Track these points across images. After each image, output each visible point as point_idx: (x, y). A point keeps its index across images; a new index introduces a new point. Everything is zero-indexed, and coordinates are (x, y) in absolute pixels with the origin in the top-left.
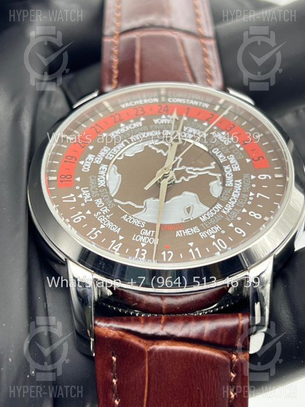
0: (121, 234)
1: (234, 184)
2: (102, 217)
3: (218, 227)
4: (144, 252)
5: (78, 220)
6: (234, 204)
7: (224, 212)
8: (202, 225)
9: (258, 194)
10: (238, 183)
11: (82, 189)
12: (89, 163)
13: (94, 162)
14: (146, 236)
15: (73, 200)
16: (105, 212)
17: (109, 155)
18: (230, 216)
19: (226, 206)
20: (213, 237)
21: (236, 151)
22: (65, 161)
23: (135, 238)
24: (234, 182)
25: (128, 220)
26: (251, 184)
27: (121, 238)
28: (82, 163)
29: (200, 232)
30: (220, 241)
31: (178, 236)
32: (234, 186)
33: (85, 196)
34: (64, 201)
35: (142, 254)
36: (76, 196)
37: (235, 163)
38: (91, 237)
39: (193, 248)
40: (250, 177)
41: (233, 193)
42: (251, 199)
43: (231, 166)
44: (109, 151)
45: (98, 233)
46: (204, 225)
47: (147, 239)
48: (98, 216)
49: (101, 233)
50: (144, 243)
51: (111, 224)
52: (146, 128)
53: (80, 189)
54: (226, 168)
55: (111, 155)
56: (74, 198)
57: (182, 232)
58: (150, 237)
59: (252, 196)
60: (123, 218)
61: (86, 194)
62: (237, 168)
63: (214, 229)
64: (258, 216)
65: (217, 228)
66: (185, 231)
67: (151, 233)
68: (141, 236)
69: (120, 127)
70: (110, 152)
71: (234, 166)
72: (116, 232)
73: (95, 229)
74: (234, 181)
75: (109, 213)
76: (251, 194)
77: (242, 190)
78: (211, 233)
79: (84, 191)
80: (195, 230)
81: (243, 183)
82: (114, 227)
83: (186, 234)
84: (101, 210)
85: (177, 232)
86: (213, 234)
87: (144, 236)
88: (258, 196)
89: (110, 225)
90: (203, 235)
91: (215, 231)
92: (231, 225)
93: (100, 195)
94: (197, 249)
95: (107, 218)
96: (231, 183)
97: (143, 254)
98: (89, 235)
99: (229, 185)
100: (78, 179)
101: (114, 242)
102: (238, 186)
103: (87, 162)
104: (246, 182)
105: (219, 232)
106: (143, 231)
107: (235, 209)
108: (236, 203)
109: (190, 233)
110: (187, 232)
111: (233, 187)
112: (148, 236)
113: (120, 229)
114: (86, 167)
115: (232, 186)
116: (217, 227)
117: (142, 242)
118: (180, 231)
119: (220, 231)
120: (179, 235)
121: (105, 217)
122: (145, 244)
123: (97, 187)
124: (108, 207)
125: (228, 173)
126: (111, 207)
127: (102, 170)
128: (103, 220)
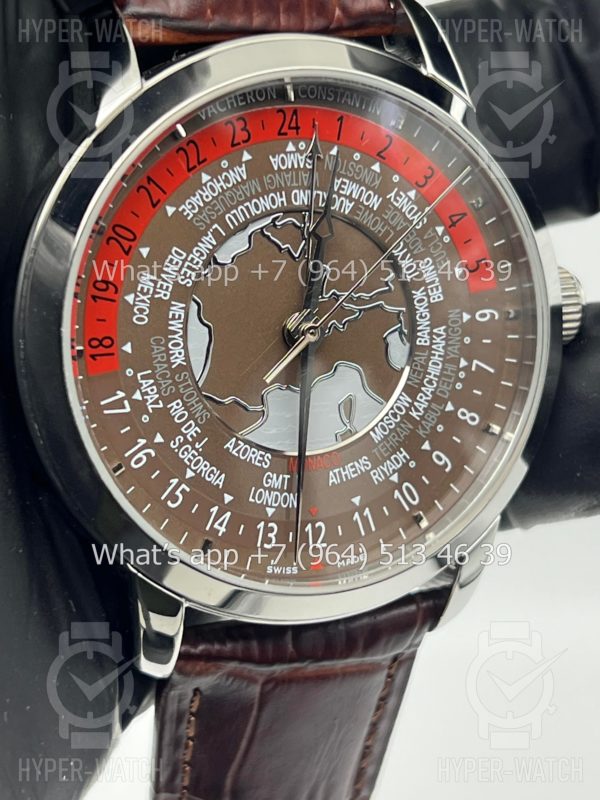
0: (227, 489)
1: (432, 339)
2: (187, 449)
3: (404, 453)
4: (272, 530)
5: (140, 460)
6: (432, 393)
7: (414, 414)
8: (375, 450)
9: (475, 362)
10: (439, 335)
11: (139, 375)
12: (145, 298)
13: (156, 296)
14: (275, 490)
15: (124, 407)
16: (192, 436)
17: (186, 273)
18: (423, 422)
19: (418, 398)
20: (395, 478)
21: (436, 246)
22: (94, 298)
23: (254, 498)
24: (431, 334)
25: (238, 452)
26: (463, 336)
27: (228, 498)
28: (130, 298)
29: (371, 470)
30: (408, 489)
31: (333, 483)
32: (432, 344)
33: (147, 394)
34: (106, 412)
35: (270, 535)
36: (129, 397)
37: (433, 282)
38: (169, 503)
39: (361, 510)
40: (462, 317)
41: (430, 364)
42: (462, 375)
43: (426, 290)
44: (184, 261)
45: (183, 492)
46: (379, 451)
47: (277, 496)
48: (179, 448)
49: (188, 489)
50: (271, 507)
51: (206, 466)
52: (255, 184)
53: (135, 375)
54: (418, 294)
55: (189, 272)
56: (126, 402)
57: (339, 472)
58: (281, 491)
59: (464, 369)
60: (228, 448)
61: (149, 390)
62: (437, 296)
63: (395, 459)
64: (473, 419)
65: (402, 455)
66: (344, 470)
67: (284, 479)
68: (265, 489)
69: (201, 186)
70: (187, 264)
71: (432, 289)
72: (218, 485)
73: (175, 481)
74: (432, 330)
75: (198, 438)
76: (463, 363)
77: (446, 354)
78: (391, 470)
79: (143, 382)
80: (363, 464)
81: (448, 335)
82: (212, 472)
83: (346, 475)
84: (183, 429)
85: (331, 473)
86: (394, 472)
87: (270, 489)
88: (473, 369)
89: (204, 467)
90: (377, 476)
91: (398, 463)
92: (426, 446)
93: (178, 389)
94: (367, 512)
95: (197, 450)
96: (427, 337)
97: (272, 535)
98: (167, 499)
99: (423, 343)
100: (128, 348)
101: (215, 510)
102: (439, 345)
103: (142, 297)
104: (453, 332)
105: (406, 465)
106: (268, 477)
107: (434, 406)
108: (436, 389)
109: (354, 472)
110: (349, 472)
111: (430, 348)
112: (277, 490)
113: (223, 476)
114: (141, 311)
115: (428, 344)
116: (401, 453)
117: (267, 505)
118: (336, 471)
119: (408, 461)
120: (334, 480)
121: (194, 448)
122: (273, 510)
123: (169, 368)
124: (195, 421)
125: (422, 310)
126: (202, 420)
127: (174, 318)
128: (190, 456)
